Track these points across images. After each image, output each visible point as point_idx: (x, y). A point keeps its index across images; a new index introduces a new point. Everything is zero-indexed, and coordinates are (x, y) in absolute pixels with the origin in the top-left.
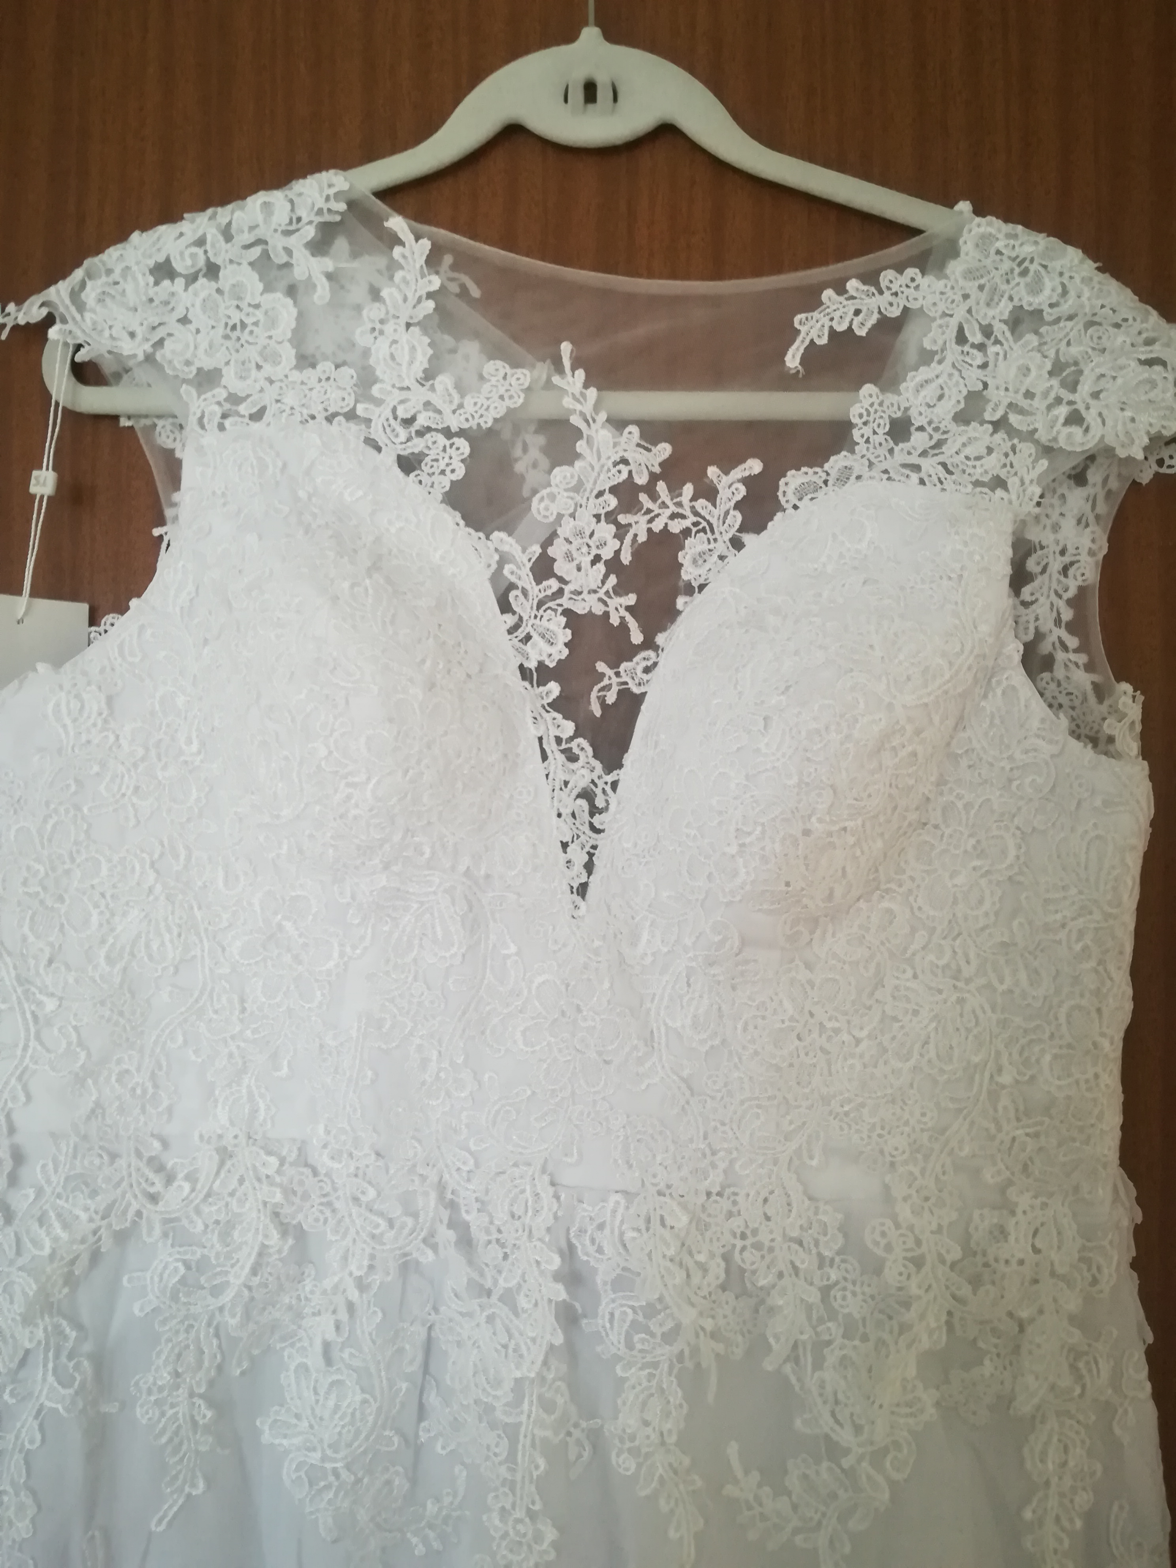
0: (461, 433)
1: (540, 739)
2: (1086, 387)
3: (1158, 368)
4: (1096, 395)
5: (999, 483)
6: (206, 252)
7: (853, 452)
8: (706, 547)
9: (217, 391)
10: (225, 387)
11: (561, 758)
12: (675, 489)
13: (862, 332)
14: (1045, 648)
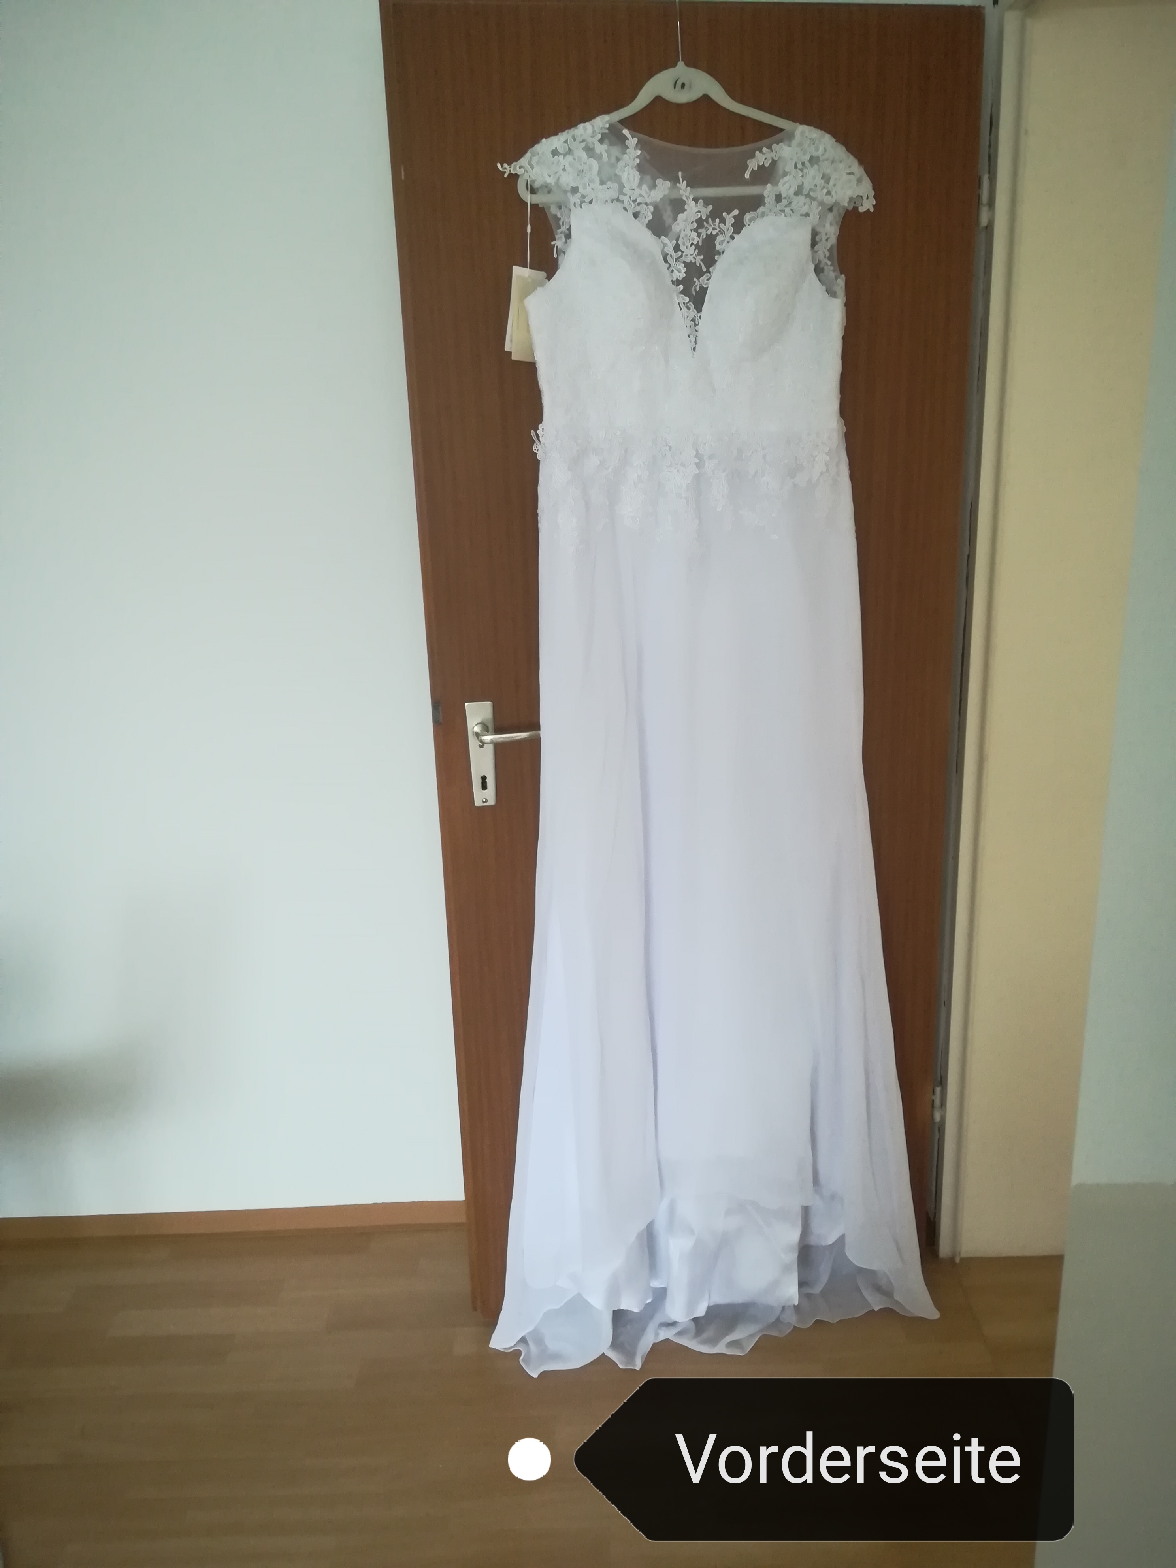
0: (651, 204)
1: (679, 303)
2: (832, 182)
3: (852, 176)
4: (835, 185)
5: (807, 215)
6: (568, 145)
7: (765, 206)
8: (723, 239)
9: (578, 194)
10: (580, 193)
11: (686, 309)
12: (714, 221)
13: (767, 165)
14: (822, 266)
